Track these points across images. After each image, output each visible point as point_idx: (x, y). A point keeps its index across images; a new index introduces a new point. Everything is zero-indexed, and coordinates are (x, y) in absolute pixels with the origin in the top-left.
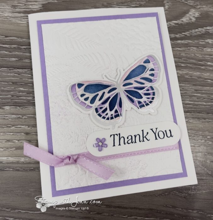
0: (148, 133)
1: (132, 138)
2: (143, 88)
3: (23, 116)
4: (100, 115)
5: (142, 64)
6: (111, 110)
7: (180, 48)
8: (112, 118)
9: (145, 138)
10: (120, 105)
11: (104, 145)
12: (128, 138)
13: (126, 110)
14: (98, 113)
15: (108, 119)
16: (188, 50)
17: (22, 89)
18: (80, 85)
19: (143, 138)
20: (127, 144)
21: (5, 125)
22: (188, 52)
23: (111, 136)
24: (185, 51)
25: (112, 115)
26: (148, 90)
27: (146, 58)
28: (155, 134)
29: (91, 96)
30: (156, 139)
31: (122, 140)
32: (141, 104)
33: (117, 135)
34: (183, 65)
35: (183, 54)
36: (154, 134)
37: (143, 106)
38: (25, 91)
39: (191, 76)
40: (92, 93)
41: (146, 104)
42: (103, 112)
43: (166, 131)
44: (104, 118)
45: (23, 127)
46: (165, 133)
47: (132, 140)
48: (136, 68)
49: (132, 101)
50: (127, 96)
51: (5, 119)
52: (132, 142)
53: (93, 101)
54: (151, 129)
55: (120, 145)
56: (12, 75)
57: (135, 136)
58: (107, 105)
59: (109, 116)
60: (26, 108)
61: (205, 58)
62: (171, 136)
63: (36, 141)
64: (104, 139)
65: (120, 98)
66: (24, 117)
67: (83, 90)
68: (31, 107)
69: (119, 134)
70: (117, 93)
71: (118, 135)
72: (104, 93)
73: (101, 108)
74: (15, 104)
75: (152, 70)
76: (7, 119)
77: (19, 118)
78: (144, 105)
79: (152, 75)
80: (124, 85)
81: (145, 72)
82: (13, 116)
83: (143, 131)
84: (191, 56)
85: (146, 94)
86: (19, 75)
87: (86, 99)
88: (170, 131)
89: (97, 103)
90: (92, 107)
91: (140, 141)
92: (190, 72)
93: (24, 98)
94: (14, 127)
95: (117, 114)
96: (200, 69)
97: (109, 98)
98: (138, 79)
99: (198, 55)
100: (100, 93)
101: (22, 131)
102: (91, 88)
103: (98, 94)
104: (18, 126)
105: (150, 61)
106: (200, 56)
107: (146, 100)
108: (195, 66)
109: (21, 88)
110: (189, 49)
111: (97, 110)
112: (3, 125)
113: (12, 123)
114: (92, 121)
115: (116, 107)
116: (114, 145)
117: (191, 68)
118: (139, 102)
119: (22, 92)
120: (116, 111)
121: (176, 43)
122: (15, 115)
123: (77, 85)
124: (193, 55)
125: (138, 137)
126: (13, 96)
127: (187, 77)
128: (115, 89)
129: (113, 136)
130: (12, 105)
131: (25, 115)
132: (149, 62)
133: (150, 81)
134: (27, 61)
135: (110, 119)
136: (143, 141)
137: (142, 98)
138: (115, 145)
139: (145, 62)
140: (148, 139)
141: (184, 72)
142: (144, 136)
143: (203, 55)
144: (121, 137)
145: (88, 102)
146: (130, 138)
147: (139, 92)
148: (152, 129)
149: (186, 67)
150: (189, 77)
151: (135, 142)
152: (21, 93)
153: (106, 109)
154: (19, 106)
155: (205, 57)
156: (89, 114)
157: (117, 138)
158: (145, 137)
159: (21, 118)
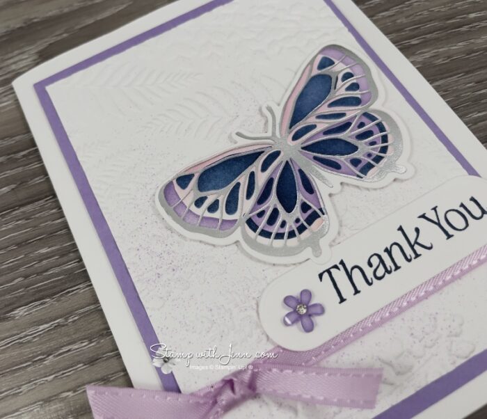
0: (417, 230)
1: (382, 261)
2: (346, 126)
3: (67, 319)
4: (265, 234)
5: (316, 72)
6: (289, 209)
7: (387, 10)
8: (302, 229)
9: (416, 247)
10: (309, 188)
11: (313, 310)
12: (370, 265)
13: (330, 195)
14: (259, 231)
15: (292, 235)
16: (408, 7)
17: (44, 251)
18: (183, 180)
19: (412, 247)
20: (374, 280)
21: (26, 362)
22: (411, 13)
23: (321, 276)
24: (402, 13)
25: (297, 220)
26: (362, 125)
27: (320, 57)
28: (439, 224)
29: (222, 195)
30: (449, 236)
31: (356, 275)
32: (360, 166)
33: (336, 267)
34: (414, 42)
35: (402, 20)
36: (437, 227)
37: (370, 166)
38: (52, 252)
39: (449, 57)
40: (223, 187)
41: (374, 160)
42: (272, 221)
43: (462, 205)
44: (279, 236)
45: (76, 347)
46: (463, 211)
47: (384, 264)
48: (306, 87)
49: (336, 166)
50: (315, 158)
51: (22, 343)
52: (389, 272)
53: (232, 206)
54: (420, 217)
55: (357, 292)
56: (10, 227)
57: (389, 251)
58: (273, 201)
59: (291, 225)
60: (69, 292)
61: (456, 8)
62: (484, 212)
63: (122, 374)
64: (307, 293)
65: (301, 171)
66: (70, 321)
67: (196, 188)
68: (81, 286)
69: (342, 263)
70: (287, 162)
71: (340, 266)
72: (252, 175)
73: (261, 214)
74: (37, 296)
75: (348, 76)
76: (29, 342)
77: (59, 326)
78: (369, 163)
79: (354, 87)
80: (295, 138)
81: (333, 87)
82: (42, 327)
83: (401, 229)
84: (421, 16)
85: (361, 137)
86: (27, 220)
87: (213, 207)
88: (473, 199)
89: (246, 206)
90: (235, 221)
91: (409, 260)
92: (441, 50)
93: (56, 270)
94: (50, 357)
95: (309, 212)
96: (460, 33)
97: (270, 182)
98: (324, 109)
99: (436, 9)
100: (243, 179)
101: (77, 359)
102: (216, 177)
103: (238, 184)
104: (61, 351)
105: (332, 59)
106: (443, 10)
107: (369, 149)
108: (445, 33)
109: (43, 247)
110: (410, 5)
111: (252, 224)
112: (22, 363)
113: (44, 348)
114: (251, 258)
115: (301, 196)
116: (342, 300)
117: (437, 39)
118: (355, 162)
119: (47, 256)
120: (305, 207)
121: (372, 5)
122: (46, 323)
123: (175, 182)
124: (425, 13)
125: (395, 250)
126: (26, 277)
127: (440, 61)
128: (277, 154)
129: (326, 275)
130: (31, 300)
131: (70, 313)
132: (332, 63)
133: (356, 101)
134: (38, 180)
135: (297, 232)
136: (417, 256)
137: (355, 148)
138: (344, 296)
139: (321, 66)
140: (429, 245)
141: (427, 55)
142: (412, 243)
143: (450, 5)
144: (349, 270)
145: (221, 214)
146: (375, 261)
147: (342, 138)
148: (423, 216)
149: (425, 44)
150: (444, 60)
151: (397, 268)
152: (44, 262)
153: (275, 213)
154: (50, 296)
155: (455, 6)
156: (237, 242)
157: (340, 275)
158: (416, 242)
159: (63, 326)
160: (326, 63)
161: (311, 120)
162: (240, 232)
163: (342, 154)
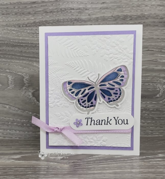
0: (111, 120)
1: (99, 122)
2: (113, 89)
4: (80, 104)
5: (116, 71)
6: (88, 102)
8: (88, 107)
9: (108, 123)
10: (95, 99)
11: (80, 124)
12: (97, 121)
13: (99, 103)
14: (79, 103)
15: (85, 107)
18: (69, 83)
19: (107, 122)
20: (96, 124)
23: (86, 118)
25: (88, 105)
26: (117, 91)
27: (120, 67)
28: (116, 121)
29: (76, 91)
30: (116, 124)
31: (93, 122)
32: (110, 100)
33: (90, 118)
36: (115, 121)
37: (111, 101)
40: (77, 89)
41: (113, 100)
42: (83, 102)
43: (124, 120)
44: (83, 106)
46: (123, 121)
47: (99, 123)
48: (111, 74)
49: (104, 97)
50: (101, 93)
52: (99, 124)
53: (77, 95)
54: (114, 117)
55: (91, 125)
57: (102, 121)
58: (86, 98)
62: (127, 123)
64: (81, 120)
65: (96, 94)
67: (71, 87)
69: (92, 118)
70: (94, 91)
71: (91, 119)
72: (85, 90)
73: (82, 100)
75: (123, 77)
78: (112, 100)
79: (122, 80)
80: (100, 86)
81: (117, 78)
83: (108, 118)
85: (114, 93)
87: (73, 93)
88: (127, 120)
89: (80, 96)
90: (76, 98)
91: (105, 124)
95: (92, 104)
97: (88, 93)
98: (111, 82)
100: (83, 90)
102: (77, 86)
103: (81, 90)
105: (122, 70)
111: (79, 100)
114: (75, 107)
116: (87, 125)
118: (109, 99)
120: (92, 103)
125: (104, 121)
128: (93, 87)
129: (87, 119)
132: (121, 71)
133: (119, 84)
135: (87, 107)
136: (107, 124)
138: (88, 124)
139: (118, 70)
140: (111, 124)
144: (92, 120)
146: (98, 121)
148: (114, 118)
151: (102, 124)
153: (85, 101)
156: (74, 103)
157: (90, 120)
158: (109, 122)
160: (120, 70)
161: (106, 83)
162: (75, 101)
163: (108, 95)
